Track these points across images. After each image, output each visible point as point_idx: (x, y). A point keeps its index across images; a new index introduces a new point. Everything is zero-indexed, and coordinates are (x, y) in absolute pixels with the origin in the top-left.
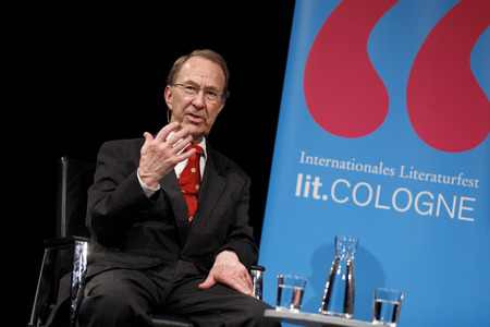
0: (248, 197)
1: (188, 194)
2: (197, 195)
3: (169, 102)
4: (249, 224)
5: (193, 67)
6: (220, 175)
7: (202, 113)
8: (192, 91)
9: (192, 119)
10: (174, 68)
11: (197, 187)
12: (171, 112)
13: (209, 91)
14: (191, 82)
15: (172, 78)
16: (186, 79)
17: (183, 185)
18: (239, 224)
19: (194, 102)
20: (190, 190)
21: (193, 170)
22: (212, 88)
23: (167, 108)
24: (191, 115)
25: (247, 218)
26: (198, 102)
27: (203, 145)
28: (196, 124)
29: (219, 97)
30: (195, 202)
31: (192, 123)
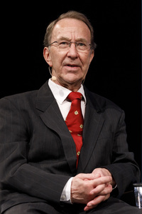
0: (124, 127)
1: (74, 133)
2: (81, 133)
3: (49, 60)
4: (130, 151)
5: (62, 26)
6: (99, 112)
7: (76, 62)
8: (65, 45)
9: (69, 68)
10: (47, 32)
11: (81, 126)
12: (51, 68)
13: (79, 43)
14: (62, 39)
15: (47, 40)
16: (58, 37)
17: (69, 126)
18: (120, 151)
19: (68, 55)
20: (75, 130)
21: (76, 113)
22: (81, 40)
23: (48, 65)
24: (69, 65)
25: (126, 146)
26: (72, 53)
27: (81, 91)
28: (74, 72)
29: (89, 47)
30: (80, 139)
31: (70, 72)
